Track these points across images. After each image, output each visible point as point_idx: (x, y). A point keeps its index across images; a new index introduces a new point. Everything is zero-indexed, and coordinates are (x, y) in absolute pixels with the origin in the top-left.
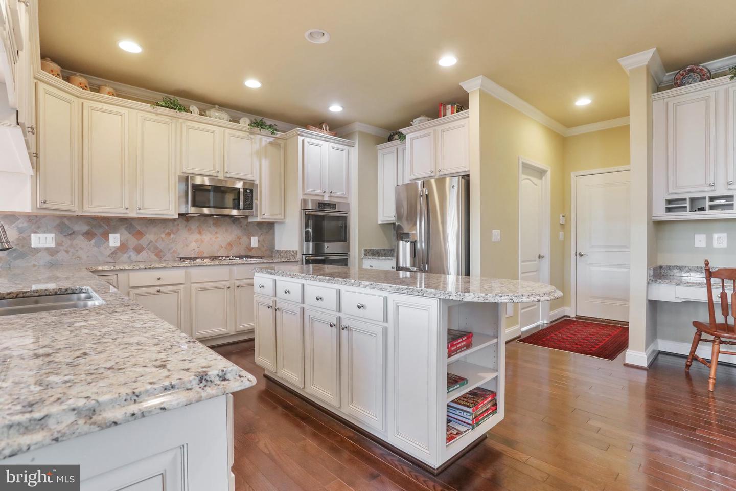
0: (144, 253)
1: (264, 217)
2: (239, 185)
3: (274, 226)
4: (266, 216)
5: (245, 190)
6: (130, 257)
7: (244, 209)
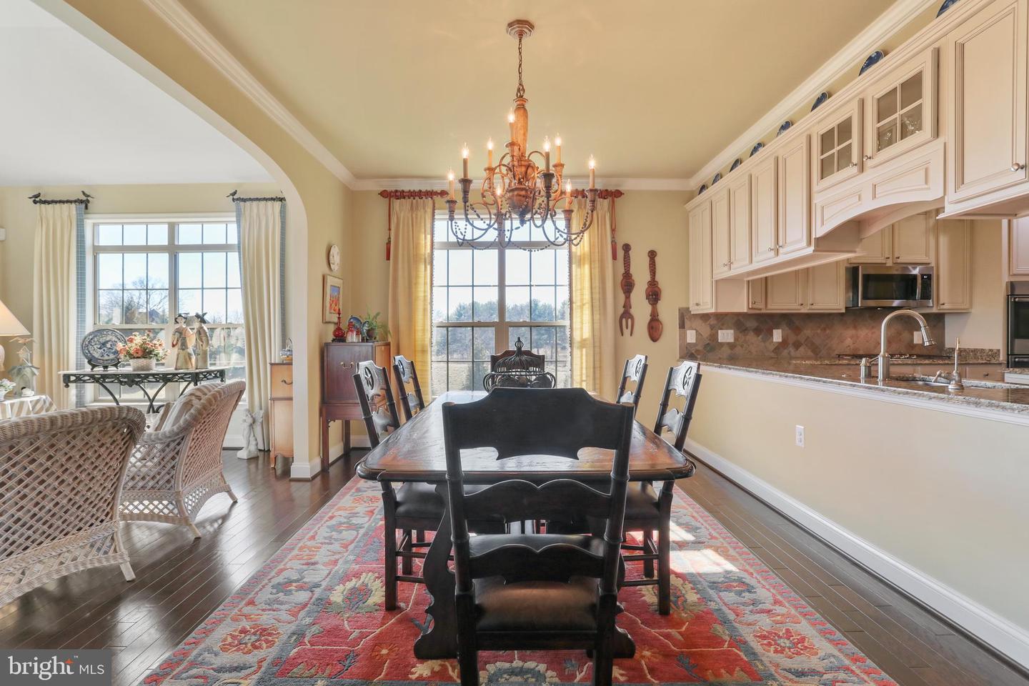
0: (802, 349)
1: (942, 307)
2: (916, 272)
3: (944, 318)
4: (946, 306)
5: (922, 276)
6: (789, 353)
7: (921, 299)
